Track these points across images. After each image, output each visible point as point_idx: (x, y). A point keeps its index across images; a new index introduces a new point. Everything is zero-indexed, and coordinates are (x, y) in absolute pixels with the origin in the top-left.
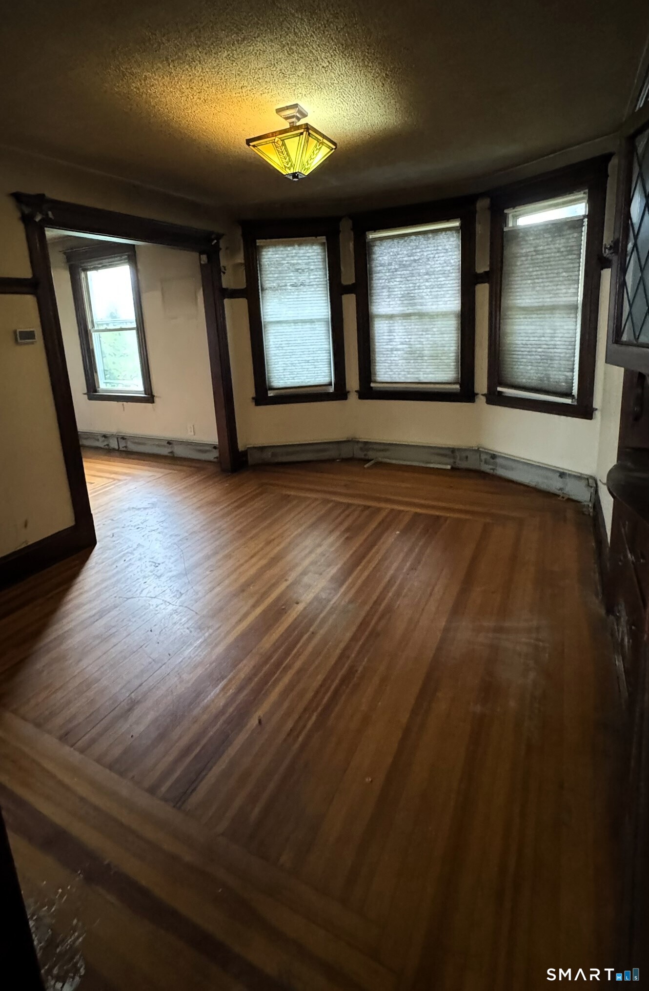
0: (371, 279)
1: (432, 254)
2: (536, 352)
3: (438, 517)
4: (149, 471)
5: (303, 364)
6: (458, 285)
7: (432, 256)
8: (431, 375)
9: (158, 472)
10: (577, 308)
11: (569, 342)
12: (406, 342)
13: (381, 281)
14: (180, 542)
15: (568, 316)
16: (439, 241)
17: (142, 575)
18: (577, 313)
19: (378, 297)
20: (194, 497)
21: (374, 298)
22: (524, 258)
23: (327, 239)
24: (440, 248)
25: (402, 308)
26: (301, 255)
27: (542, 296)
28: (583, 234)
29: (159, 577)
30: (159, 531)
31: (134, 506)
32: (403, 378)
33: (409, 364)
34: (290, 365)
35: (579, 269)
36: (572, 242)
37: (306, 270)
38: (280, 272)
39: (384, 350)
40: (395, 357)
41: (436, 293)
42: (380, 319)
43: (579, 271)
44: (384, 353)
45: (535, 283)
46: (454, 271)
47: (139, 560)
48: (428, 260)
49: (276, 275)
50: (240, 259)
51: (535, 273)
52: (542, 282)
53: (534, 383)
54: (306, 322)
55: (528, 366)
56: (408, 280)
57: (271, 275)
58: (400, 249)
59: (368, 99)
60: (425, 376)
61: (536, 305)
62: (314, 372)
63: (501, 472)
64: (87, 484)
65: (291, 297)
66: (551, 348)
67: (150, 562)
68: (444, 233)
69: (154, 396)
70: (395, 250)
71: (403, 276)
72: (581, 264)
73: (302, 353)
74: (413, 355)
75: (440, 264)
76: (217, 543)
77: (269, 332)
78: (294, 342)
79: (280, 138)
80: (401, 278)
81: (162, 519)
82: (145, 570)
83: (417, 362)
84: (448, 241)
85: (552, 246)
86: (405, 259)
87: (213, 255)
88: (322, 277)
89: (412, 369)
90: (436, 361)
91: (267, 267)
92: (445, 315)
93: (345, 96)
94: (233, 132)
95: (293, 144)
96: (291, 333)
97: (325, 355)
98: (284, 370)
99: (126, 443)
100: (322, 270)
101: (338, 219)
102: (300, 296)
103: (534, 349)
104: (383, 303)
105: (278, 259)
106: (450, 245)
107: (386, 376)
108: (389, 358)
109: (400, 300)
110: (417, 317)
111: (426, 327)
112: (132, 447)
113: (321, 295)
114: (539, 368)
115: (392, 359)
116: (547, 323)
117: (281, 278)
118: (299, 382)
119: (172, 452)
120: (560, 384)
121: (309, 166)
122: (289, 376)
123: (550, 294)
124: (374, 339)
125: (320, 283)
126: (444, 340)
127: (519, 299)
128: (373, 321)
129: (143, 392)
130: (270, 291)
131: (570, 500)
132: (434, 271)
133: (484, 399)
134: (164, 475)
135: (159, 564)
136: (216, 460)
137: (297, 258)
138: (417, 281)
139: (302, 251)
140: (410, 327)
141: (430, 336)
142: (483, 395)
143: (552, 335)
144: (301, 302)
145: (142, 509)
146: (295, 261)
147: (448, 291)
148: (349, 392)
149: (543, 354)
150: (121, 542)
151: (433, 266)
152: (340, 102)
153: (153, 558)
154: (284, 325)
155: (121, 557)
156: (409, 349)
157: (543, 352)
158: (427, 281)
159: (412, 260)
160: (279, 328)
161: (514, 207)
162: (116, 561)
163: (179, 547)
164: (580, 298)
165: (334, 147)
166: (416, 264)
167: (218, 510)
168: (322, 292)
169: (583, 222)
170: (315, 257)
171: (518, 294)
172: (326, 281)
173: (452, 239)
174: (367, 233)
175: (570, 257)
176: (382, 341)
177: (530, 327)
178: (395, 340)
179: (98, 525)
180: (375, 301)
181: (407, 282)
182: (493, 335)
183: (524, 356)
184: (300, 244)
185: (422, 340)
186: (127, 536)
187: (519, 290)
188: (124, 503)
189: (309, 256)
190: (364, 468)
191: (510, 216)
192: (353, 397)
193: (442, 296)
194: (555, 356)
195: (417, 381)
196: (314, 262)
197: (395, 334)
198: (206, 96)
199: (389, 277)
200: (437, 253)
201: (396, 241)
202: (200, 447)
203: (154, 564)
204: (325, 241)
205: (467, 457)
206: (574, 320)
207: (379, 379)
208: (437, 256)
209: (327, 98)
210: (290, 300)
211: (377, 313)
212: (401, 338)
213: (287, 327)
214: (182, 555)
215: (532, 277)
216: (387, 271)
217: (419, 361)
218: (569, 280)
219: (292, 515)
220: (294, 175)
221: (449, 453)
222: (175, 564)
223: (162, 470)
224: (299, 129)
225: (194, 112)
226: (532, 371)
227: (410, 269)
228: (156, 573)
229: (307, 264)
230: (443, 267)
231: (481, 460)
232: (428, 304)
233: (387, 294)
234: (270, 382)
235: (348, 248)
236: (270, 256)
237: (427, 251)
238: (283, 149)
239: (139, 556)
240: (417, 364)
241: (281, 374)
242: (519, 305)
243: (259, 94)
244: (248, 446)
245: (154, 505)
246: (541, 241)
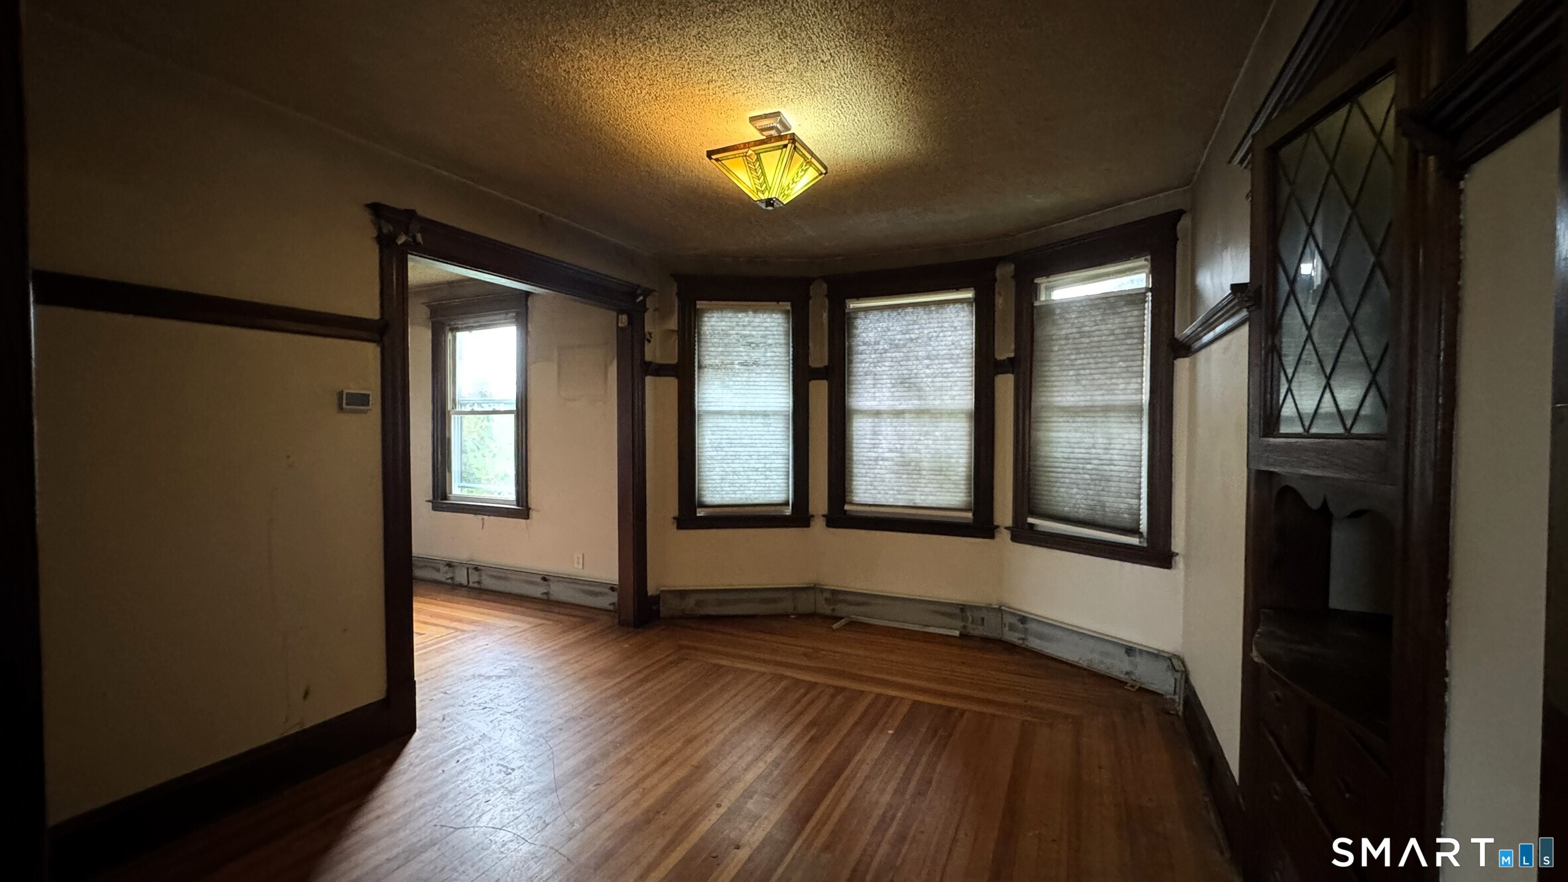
0: (850, 362)
1: (936, 332)
2: (1083, 468)
3: (950, 710)
4: (509, 619)
5: (750, 473)
6: (970, 374)
7: (935, 334)
8: (931, 497)
9: (523, 622)
10: (1142, 410)
11: (1132, 456)
12: (896, 448)
13: (863, 365)
14: (550, 734)
15: (1129, 420)
16: (944, 316)
17: (483, 787)
18: (1141, 417)
19: (860, 386)
20: (577, 662)
21: (854, 386)
22: (1063, 342)
23: (792, 306)
24: (946, 325)
25: (891, 403)
26: (756, 324)
27: (1089, 393)
28: (1146, 312)
29: (512, 792)
30: (517, 714)
31: (482, 672)
32: (891, 500)
33: (901, 480)
34: (732, 473)
35: (1143, 357)
36: (1131, 322)
37: (761, 345)
38: (726, 345)
39: (864, 458)
40: (881, 469)
41: (940, 384)
42: (861, 416)
43: (1142, 360)
44: (865, 462)
45: (1079, 375)
46: (965, 356)
47: (482, 761)
48: (930, 339)
49: (720, 349)
50: (673, 324)
51: (1079, 362)
52: (1091, 374)
53: (1082, 513)
54: (758, 415)
55: (1072, 488)
56: (901, 365)
57: (713, 349)
58: (891, 324)
59: (874, 112)
60: (923, 497)
61: (1082, 404)
62: (764, 485)
63: (1035, 643)
64: (415, 635)
65: (739, 379)
66: (1106, 465)
67: (498, 765)
68: (951, 306)
69: (530, 509)
70: (885, 325)
71: (895, 360)
72: (1145, 351)
73: (749, 458)
74: (906, 468)
75: (945, 345)
76: (609, 737)
77: (705, 425)
78: (738, 441)
79: (754, 151)
80: (892, 361)
81: (523, 695)
82: (489, 779)
83: (911, 478)
84: (958, 316)
85: (1103, 327)
86: (899, 337)
87: (636, 316)
88: (783, 355)
89: (905, 486)
90: (939, 477)
91: (709, 337)
92: (952, 413)
93: (844, 105)
94: (686, 146)
95: (772, 160)
96: (737, 429)
97: (781, 461)
98: (723, 479)
99: (480, 576)
100: (783, 346)
101: (808, 282)
102: (752, 379)
103: (1081, 466)
104: (866, 395)
105: (724, 328)
106: (960, 321)
107: (867, 495)
108: (872, 471)
109: (890, 392)
110: (913, 415)
111: (926, 429)
112: (489, 583)
113: (781, 380)
114: (1089, 491)
115: (876, 471)
116: (1098, 430)
117: (726, 354)
118: (741, 498)
119: (547, 593)
120: (1122, 515)
121: (790, 191)
122: (728, 489)
123: (1102, 390)
124: (851, 443)
125: (780, 363)
126: (951, 449)
127: (1057, 396)
128: (851, 419)
129: (515, 503)
130: (710, 370)
131: (1143, 691)
132: (938, 355)
133: (1007, 535)
134: (532, 627)
135: (513, 770)
136: (611, 608)
137: (749, 328)
138: (914, 367)
139: (758, 320)
140: (902, 429)
141: (930, 442)
142: (1007, 528)
143: (1107, 446)
144: (751, 387)
145: (494, 678)
146: (748, 332)
147: (956, 381)
148: (813, 516)
149: (1094, 472)
150: (455, 730)
151: (936, 348)
152: (836, 114)
153: (503, 759)
154: (726, 417)
155: (452, 756)
156: (900, 459)
157: (1092, 469)
158: (928, 367)
159: (907, 339)
160: (721, 421)
161: (1048, 276)
162: (444, 762)
163: (546, 742)
164: (1146, 397)
165: (824, 171)
166: (912, 345)
167: (611, 684)
168: (783, 375)
169: (1146, 297)
170: (775, 329)
171: (1055, 389)
172: (789, 361)
173: (962, 314)
174: (847, 301)
175: (1129, 341)
176: (863, 445)
177: (1073, 434)
178: (881, 446)
179: (422, 701)
180: (854, 391)
181: (899, 368)
182: (1021, 443)
183: (1067, 475)
184: (755, 311)
185: (919, 447)
186: (465, 720)
187: (1056, 383)
188: (467, 667)
189: (766, 327)
190: (834, 631)
191: (1043, 287)
192: (819, 524)
193: (948, 388)
194: (1111, 476)
195: (911, 504)
196: (773, 335)
197: (880, 437)
198: (658, 91)
199: (875, 360)
200: (942, 331)
201: (886, 314)
202: (591, 587)
203: (504, 769)
204: (789, 308)
205: (983, 619)
206: (1138, 426)
207: (856, 499)
208: (941, 334)
209: (820, 107)
210: (737, 383)
211: (855, 408)
212: (890, 444)
213: (731, 421)
214: (551, 756)
215: (1075, 368)
216: (873, 351)
217: (915, 476)
218: (1128, 372)
219: (726, 696)
220: (769, 202)
221: (957, 611)
222: (539, 770)
223: (530, 619)
224: (781, 140)
225: (639, 113)
226: (1078, 496)
227: (905, 350)
228: (506, 786)
229: (764, 337)
230: (950, 350)
231: (1003, 625)
232: (928, 398)
233: (872, 382)
234: (700, 496)
235: (820, 318)
236: (713, 323)
237: (928, 328)
238: (756, 167)
239: (482, 755)
240: (911, 481)
241: (717, 485)
242: (1055, 404)
243: (731, 93)
244: (662, 589)
245: (513, 672)
246: (1086, 319)
